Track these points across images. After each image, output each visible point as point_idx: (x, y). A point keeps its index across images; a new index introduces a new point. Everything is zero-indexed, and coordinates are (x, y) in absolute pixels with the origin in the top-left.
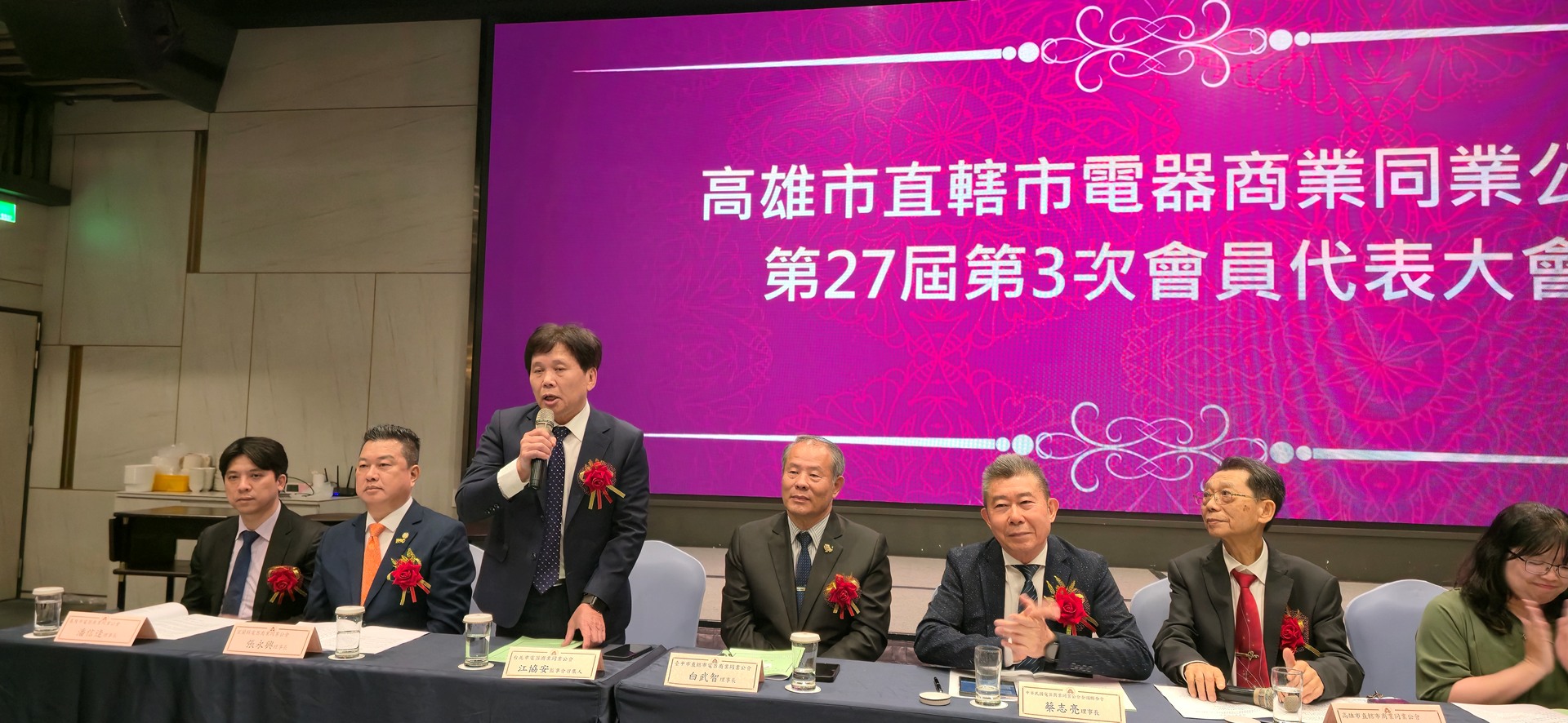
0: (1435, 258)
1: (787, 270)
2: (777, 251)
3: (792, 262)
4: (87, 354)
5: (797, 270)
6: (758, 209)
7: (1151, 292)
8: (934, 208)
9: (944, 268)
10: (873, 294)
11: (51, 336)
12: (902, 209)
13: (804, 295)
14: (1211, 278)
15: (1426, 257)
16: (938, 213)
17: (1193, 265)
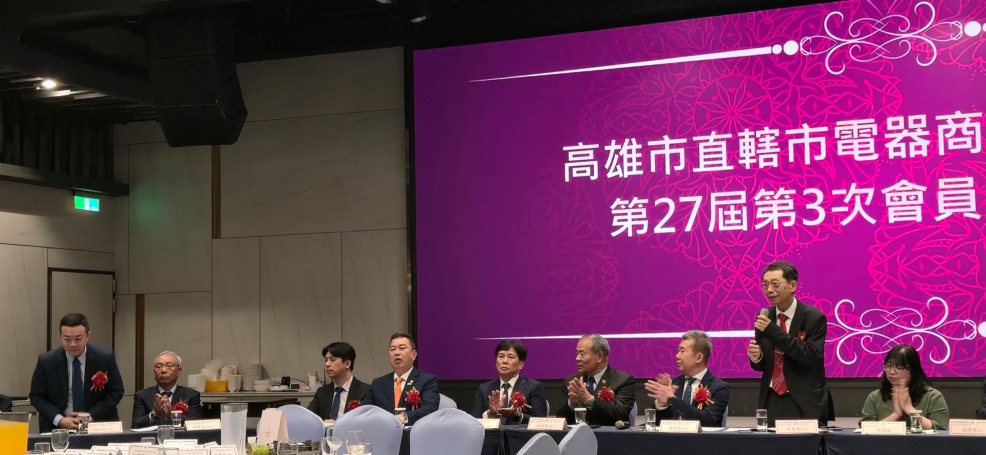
1: (626, 214)
2: (618, 201)
3: (628, 208)
5: (633, 214)
6: (603, 171)
7: (888, 218)
8: (729, 165)
9: (738, 207)
10: (688, 228)
12: (706, 166)
13: (639, 232)
14: (930, 205)
16: (731, 168)
17: (916, 196)
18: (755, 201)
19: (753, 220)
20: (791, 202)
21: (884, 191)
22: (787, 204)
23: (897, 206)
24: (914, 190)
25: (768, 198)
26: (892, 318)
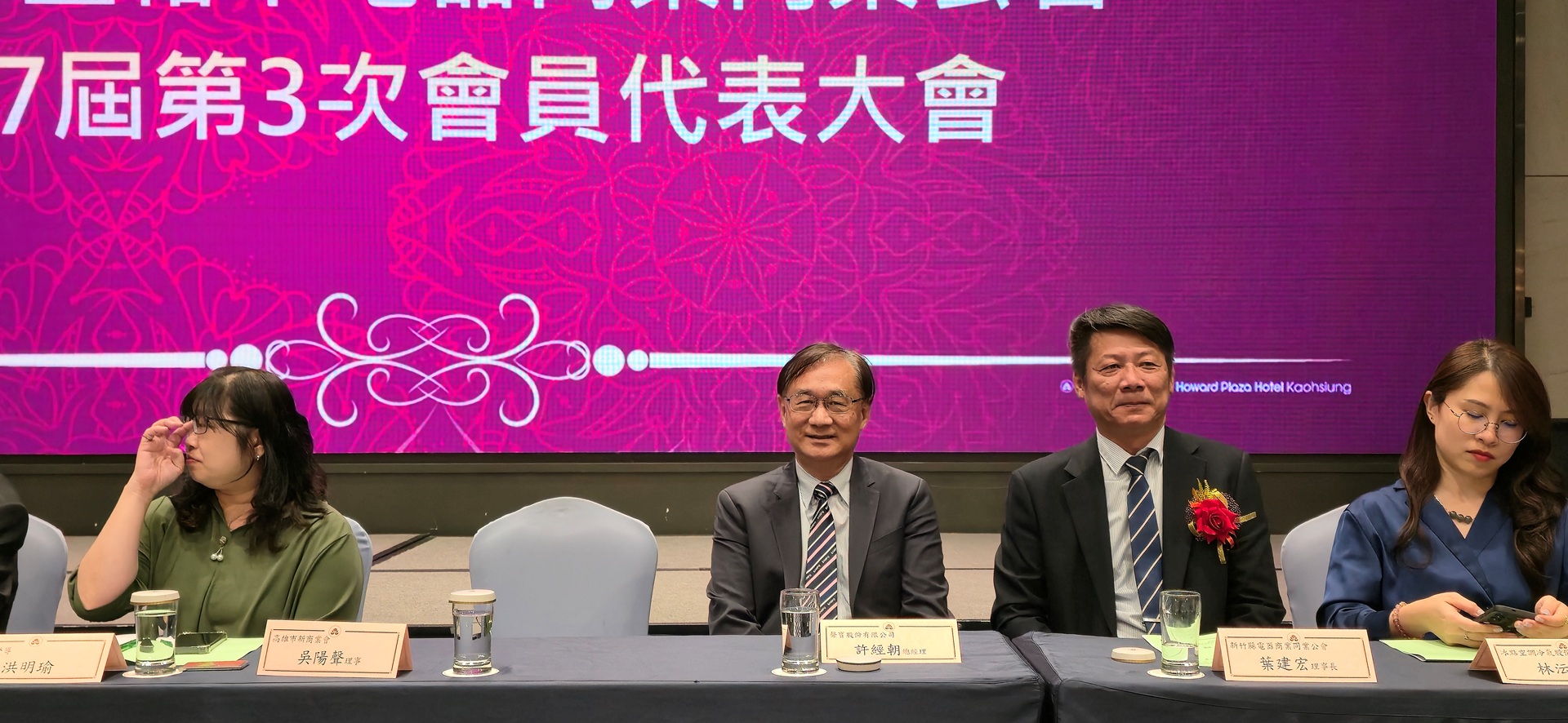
0: (808, 82)
7: (430, 129)
9: (123, 87)
10: (10, 126)
14: (513, 110)
15: (795, 82)
17: (488, 88)
18: (158, 76)
19: (153, 117)
20: (235, 84)
21: (425, 74)
22: (227, 89)
23: (450, 106)
24: (483, 75)
25: (187, 71)
26: (429, 333)
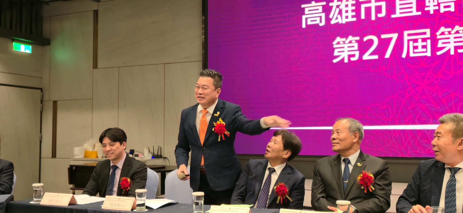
1: (343, 47)
2: (338, 39)
3: (345, 43)
4: (59, 104)
5: (349, 47)
6: (328, 20)
8: (417, 11)
9: (424, 40)
10: (387, 56)
11: (46, 98)
12: (401, 13)
13: (352, 59)
16: (419, 13)
18: (436, 35)
19: (435, 48)
22: (461, 37)
25: (447, 33)
